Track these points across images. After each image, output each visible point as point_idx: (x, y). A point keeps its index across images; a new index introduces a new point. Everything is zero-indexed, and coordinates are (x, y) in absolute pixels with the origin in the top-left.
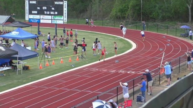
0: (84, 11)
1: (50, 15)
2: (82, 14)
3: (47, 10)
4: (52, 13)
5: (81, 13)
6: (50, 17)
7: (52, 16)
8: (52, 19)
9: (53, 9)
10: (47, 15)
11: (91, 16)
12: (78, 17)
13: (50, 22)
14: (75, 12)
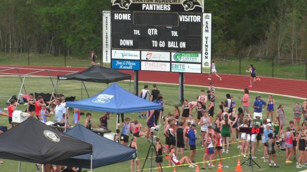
0: (256, 39)
1: (166, 49)
2: (250, 48)
3: (157, 38)
4: (171, 44)
5: (247, 45)
6: (165, 56)
7: (173, 54)
8: (171, 62)
9: (175, 34)
10: (159, 49)
11: (276, 53)
12: (239, 56)
13: (166, 68)
14: (233, 42)
